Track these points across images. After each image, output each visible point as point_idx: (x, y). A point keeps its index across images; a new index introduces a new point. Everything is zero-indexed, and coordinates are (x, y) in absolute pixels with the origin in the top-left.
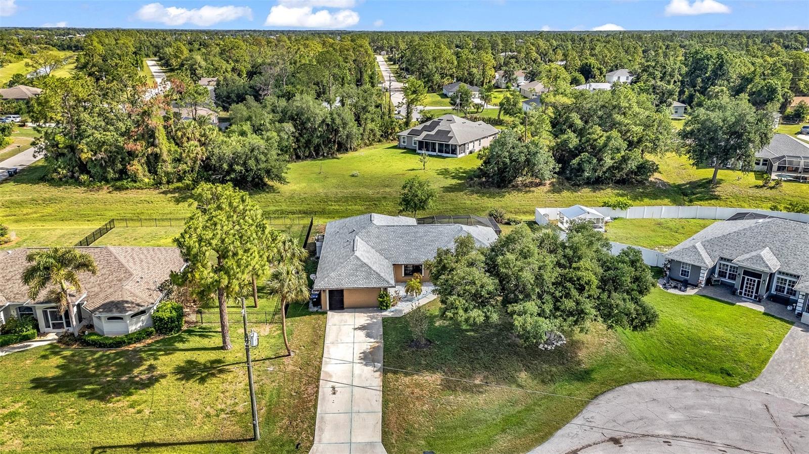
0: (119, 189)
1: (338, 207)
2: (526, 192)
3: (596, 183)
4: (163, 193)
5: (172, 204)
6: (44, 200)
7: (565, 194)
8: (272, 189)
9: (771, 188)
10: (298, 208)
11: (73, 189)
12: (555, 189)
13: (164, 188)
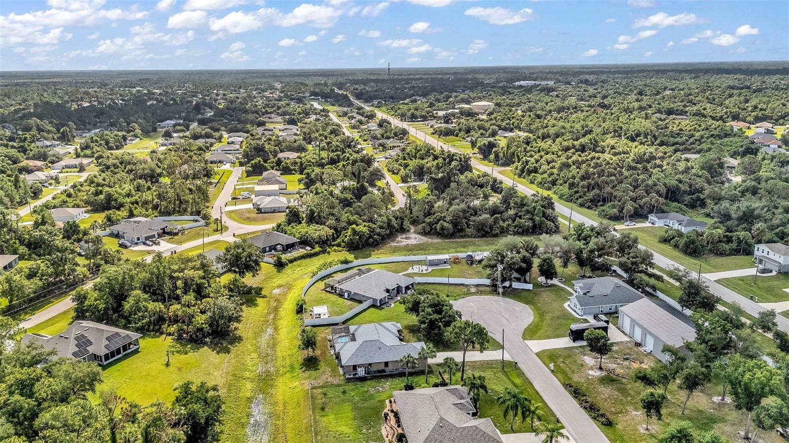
2: (236, 328)
7: (242, 319)
9: (257, 274)
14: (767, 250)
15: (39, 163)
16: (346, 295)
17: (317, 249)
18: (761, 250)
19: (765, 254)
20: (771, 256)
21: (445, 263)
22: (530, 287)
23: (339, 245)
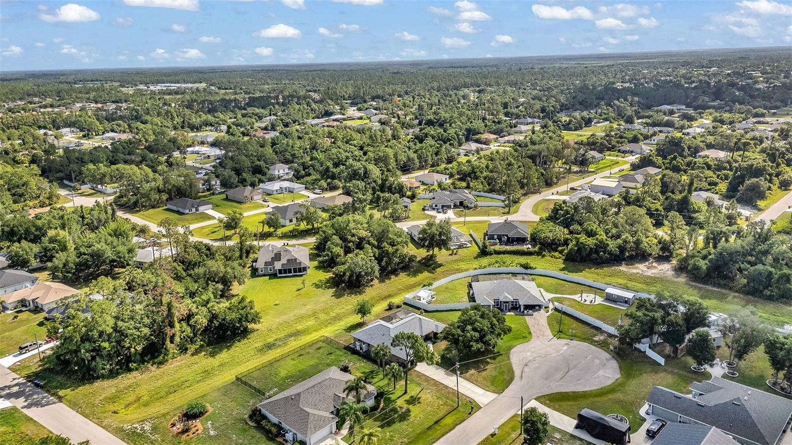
0: (161, 363)
1: (301, 327)
2: (372, 286)
3: (394, 272)
4: (193, 355)
5: (211, 359)
6: (125, 389)
7: (387, 281)
8: (253, 331)
9: (455, 254)
10: (283, 335)
11: (129, 375)
12: (382, 280)
13: (189, 352)
15: (492, 136)
16: (471, 292)
17: (536, 249)
21: (626, 302)
23: (561, 252)
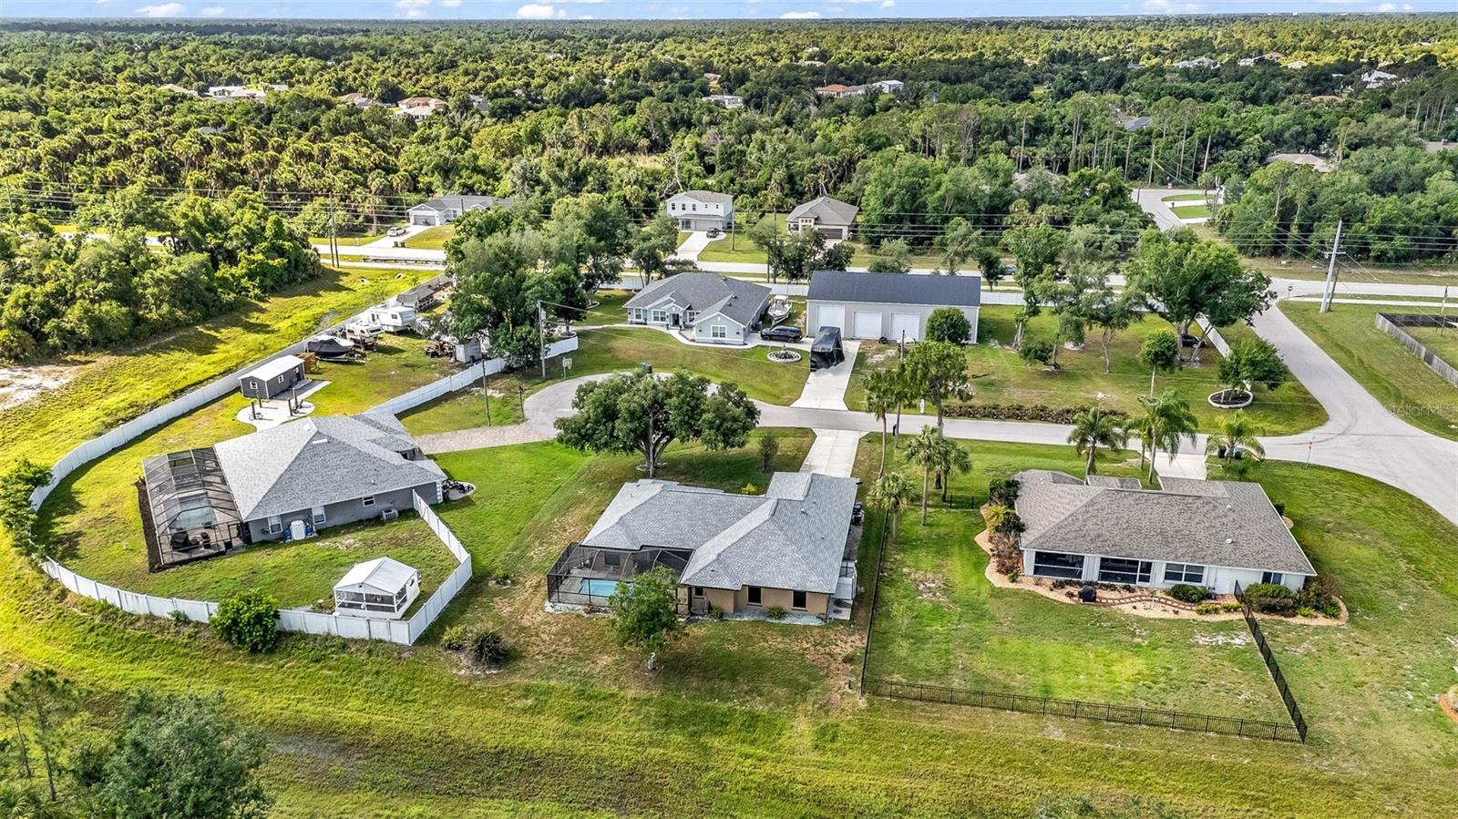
14: (689, 202)
16: (298, 530)
18: (679, 207)
19: (689, 210)
20: (701, 210)
22: (572, 344)
